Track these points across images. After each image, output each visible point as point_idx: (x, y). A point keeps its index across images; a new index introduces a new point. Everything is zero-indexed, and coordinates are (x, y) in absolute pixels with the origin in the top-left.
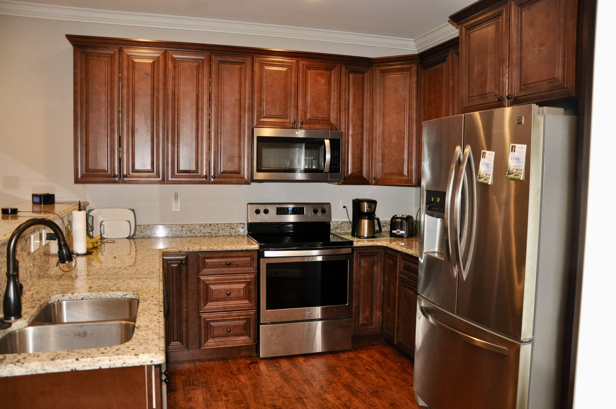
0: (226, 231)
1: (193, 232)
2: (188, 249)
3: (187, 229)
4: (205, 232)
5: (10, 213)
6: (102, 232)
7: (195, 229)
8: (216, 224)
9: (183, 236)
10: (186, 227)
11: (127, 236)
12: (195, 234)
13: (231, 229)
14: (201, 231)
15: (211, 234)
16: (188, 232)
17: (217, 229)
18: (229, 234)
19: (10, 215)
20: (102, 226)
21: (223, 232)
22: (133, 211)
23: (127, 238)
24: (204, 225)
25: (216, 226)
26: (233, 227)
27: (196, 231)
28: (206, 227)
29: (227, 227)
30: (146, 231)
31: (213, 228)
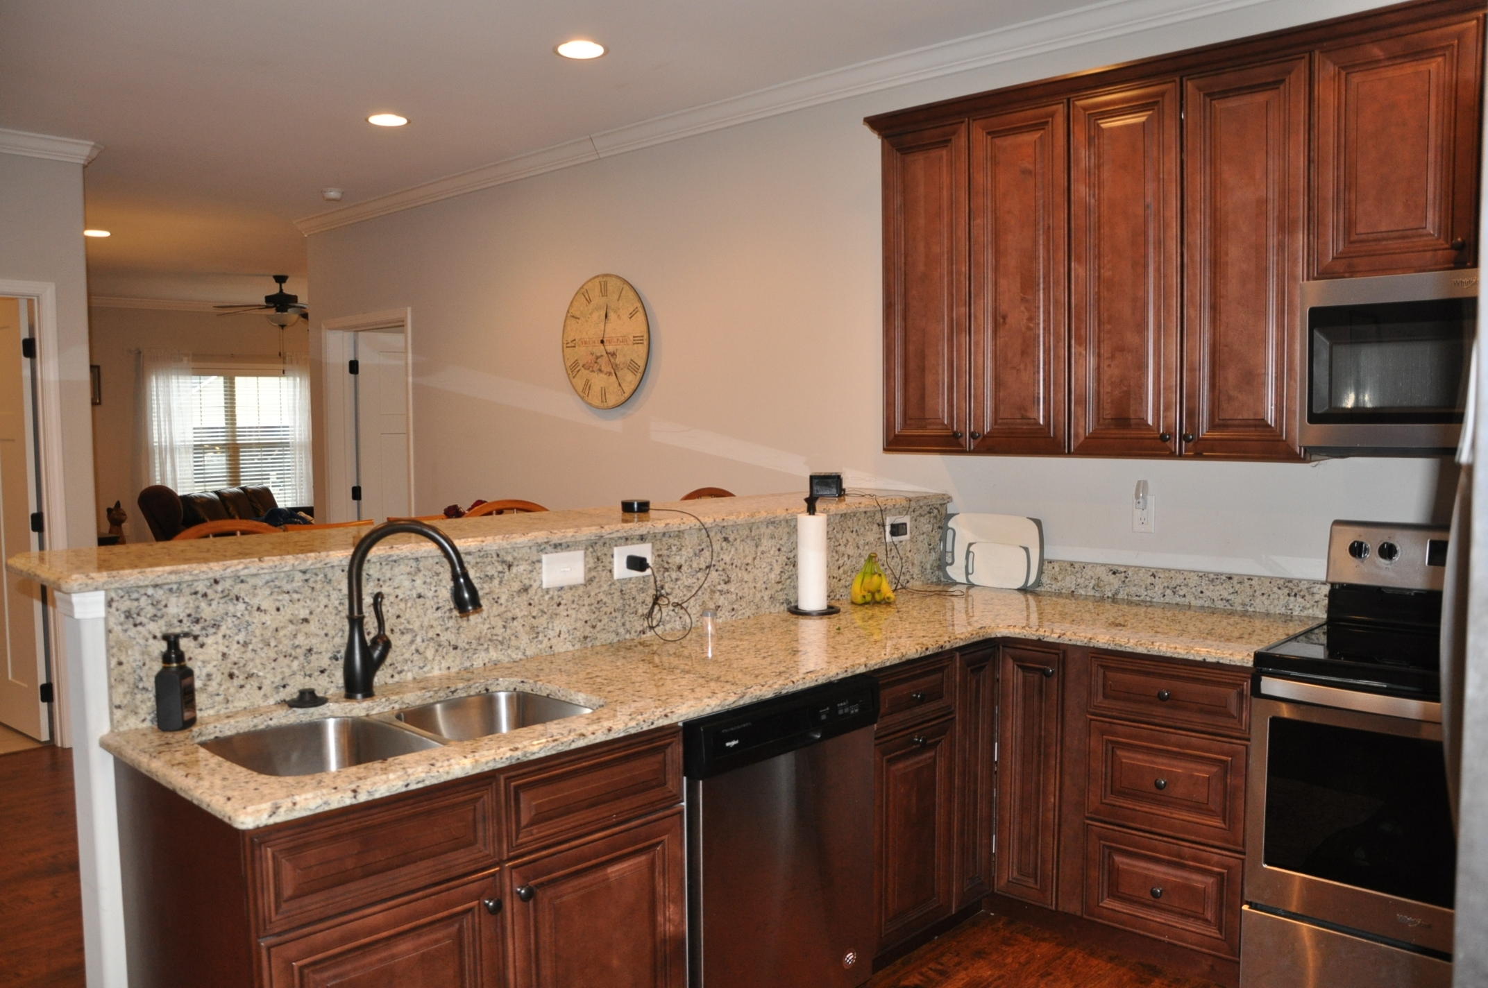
0: (1276, 602)
1: (1182, 593)
2: (1059, 637)
3: (1166, 584)
4: (1215, 596)
5: (636, 510)
6: (970, 571)
7: (1187, 585)
8: (1245, 578)
9: (1155, 600)
10: (1162, 576)
11: (1020, 584)
12: (1187, 600)
13: (1289, 595)
14: (1202, 592)
15: (1231, 606)
16: (1168, 592)
17: (1250, 592)
18: (1283, 610)
19: (636, 515)
20: (971, 555)
21: (1267, 602)
22: (1038, 523)
23: (1019, 590)
24: (1212, 576)
25: (1247, 583)
26: (1295, 590)
27: (1188, 592)
28: (1218, 582)
29: (1279, 588)
30: (1064, 579)
31: (1237, 587)
